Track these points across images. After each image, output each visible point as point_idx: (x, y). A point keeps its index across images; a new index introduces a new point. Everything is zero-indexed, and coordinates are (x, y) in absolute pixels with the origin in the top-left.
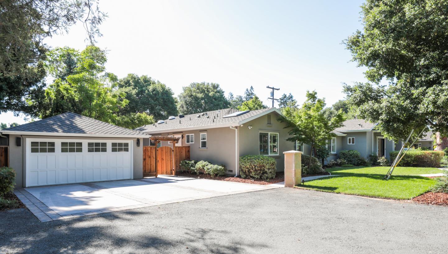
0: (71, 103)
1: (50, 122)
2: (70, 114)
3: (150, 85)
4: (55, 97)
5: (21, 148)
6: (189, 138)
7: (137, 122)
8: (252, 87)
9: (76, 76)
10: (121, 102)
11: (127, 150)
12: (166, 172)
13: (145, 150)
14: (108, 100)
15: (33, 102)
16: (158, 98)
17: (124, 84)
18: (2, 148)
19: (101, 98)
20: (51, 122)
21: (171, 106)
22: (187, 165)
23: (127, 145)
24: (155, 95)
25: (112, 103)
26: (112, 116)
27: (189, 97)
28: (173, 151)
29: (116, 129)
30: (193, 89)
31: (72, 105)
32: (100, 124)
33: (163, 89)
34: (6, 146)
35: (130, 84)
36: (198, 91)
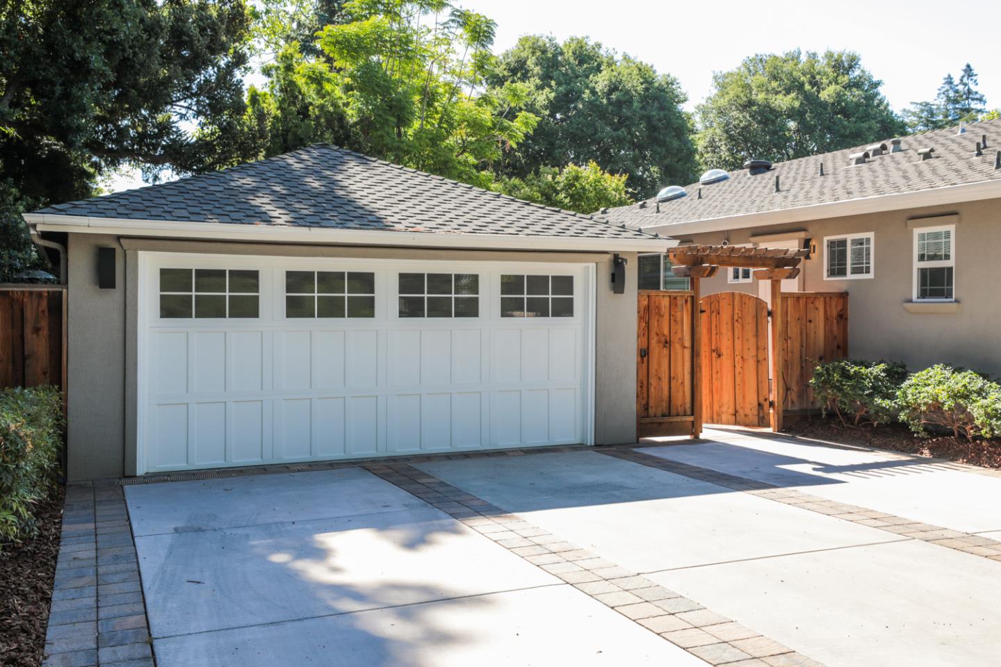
0: (333, 129)
1: (244, 181)
2: (326, 151)
3: (598, 70)
4: (278, 109)
5: (115, 295)
6: (843, 254)
7: (567, 200)
8: (969, 71)
9: (352, 29)
10: (506, 123)
11: (565, 309)
12: (731, 411)
13: (648, 308)
14: (464, 115)
15: (202, 126)
16: (627, 118)
17: (506, 73)
18: (40, 294)
19: (437, 113)
20: (248, 182)
21: (675, 143)
22: (853, 388)
23: (565, 284)
24: (619, 104)
25: (475, 125)
26: (477, 177)
27: (741, 112)
28: (770, 314)
29: (519, 214)
30: (754, 81)
31: (335, 138)
32: (448, 191)
33: (648, 81)
34: (56, 289)
35: (527, 71)
36: (774, 84)
